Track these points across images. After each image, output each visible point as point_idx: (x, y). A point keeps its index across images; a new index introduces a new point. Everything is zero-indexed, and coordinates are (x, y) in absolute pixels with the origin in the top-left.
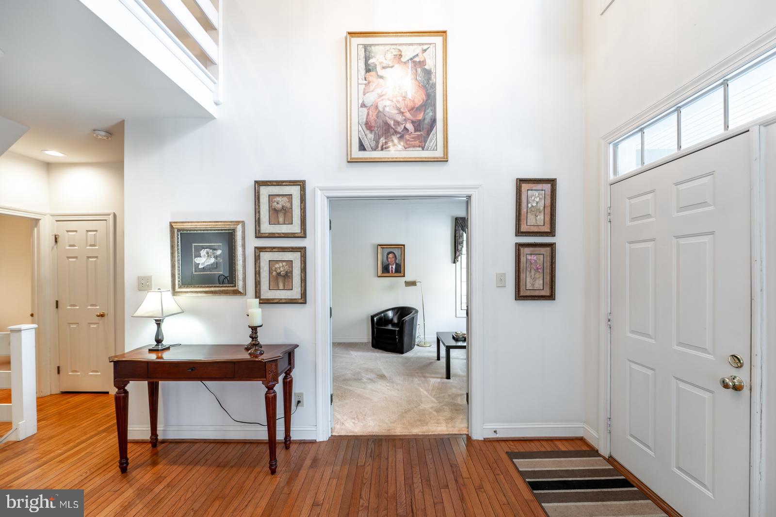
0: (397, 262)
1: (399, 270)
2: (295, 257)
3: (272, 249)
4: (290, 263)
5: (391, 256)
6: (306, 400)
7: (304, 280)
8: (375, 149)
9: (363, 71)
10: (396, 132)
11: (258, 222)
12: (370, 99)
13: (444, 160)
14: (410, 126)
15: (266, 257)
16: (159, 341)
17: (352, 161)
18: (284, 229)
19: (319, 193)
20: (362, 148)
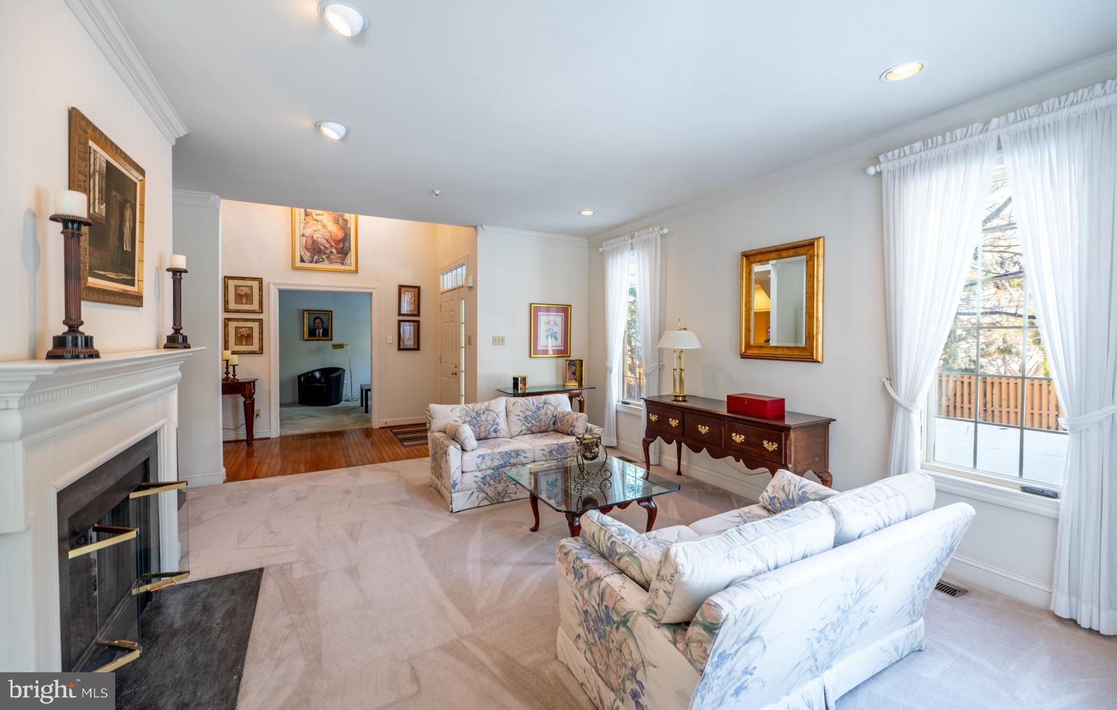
0: (325, 326)
1: (327, 334)
2: (255, 325)
3: (238, 320)
4: (251, 329)
5: (318, 321)
6: (262, 414)
7: (261, 339)
8: (311, 262)
9: (303, 215)
10: (325, 253)
11: (226, 302)
12: (308, 232)
13: (356, 271)
14: (334, 250)
15: (232, 325)
17: (295, 268)
18: (247, 307)
19: (272, 287)
20: (302, 261)
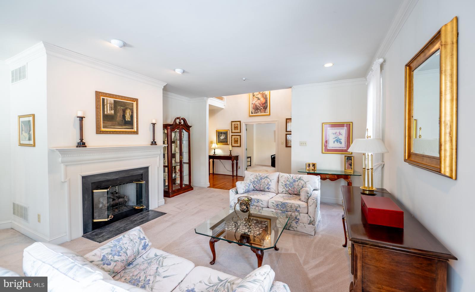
3: (234, 135)
4: (238, 138)
6: (241, 168)
7: (240, 142)
8: (255, 113)
9: (252, 96)
10: (259, 109)
11: (232, 130)
12: (254, 102)
13: (270, 115)
14: (262, 108)
15: (233, 137)
16: (215, 153)
17: (250, 116)
18: (237, 131)
19: (243, 123)
20: (252, 113)
